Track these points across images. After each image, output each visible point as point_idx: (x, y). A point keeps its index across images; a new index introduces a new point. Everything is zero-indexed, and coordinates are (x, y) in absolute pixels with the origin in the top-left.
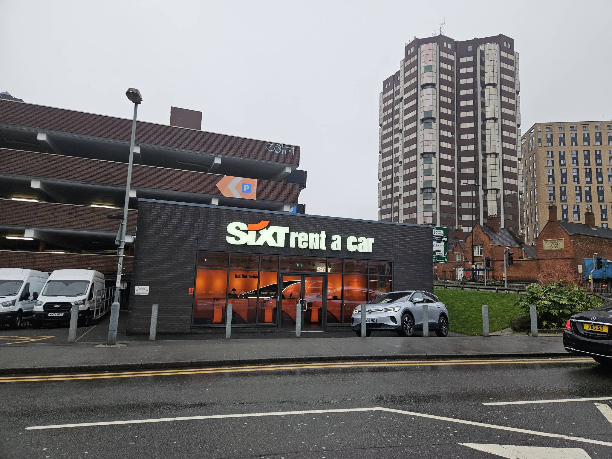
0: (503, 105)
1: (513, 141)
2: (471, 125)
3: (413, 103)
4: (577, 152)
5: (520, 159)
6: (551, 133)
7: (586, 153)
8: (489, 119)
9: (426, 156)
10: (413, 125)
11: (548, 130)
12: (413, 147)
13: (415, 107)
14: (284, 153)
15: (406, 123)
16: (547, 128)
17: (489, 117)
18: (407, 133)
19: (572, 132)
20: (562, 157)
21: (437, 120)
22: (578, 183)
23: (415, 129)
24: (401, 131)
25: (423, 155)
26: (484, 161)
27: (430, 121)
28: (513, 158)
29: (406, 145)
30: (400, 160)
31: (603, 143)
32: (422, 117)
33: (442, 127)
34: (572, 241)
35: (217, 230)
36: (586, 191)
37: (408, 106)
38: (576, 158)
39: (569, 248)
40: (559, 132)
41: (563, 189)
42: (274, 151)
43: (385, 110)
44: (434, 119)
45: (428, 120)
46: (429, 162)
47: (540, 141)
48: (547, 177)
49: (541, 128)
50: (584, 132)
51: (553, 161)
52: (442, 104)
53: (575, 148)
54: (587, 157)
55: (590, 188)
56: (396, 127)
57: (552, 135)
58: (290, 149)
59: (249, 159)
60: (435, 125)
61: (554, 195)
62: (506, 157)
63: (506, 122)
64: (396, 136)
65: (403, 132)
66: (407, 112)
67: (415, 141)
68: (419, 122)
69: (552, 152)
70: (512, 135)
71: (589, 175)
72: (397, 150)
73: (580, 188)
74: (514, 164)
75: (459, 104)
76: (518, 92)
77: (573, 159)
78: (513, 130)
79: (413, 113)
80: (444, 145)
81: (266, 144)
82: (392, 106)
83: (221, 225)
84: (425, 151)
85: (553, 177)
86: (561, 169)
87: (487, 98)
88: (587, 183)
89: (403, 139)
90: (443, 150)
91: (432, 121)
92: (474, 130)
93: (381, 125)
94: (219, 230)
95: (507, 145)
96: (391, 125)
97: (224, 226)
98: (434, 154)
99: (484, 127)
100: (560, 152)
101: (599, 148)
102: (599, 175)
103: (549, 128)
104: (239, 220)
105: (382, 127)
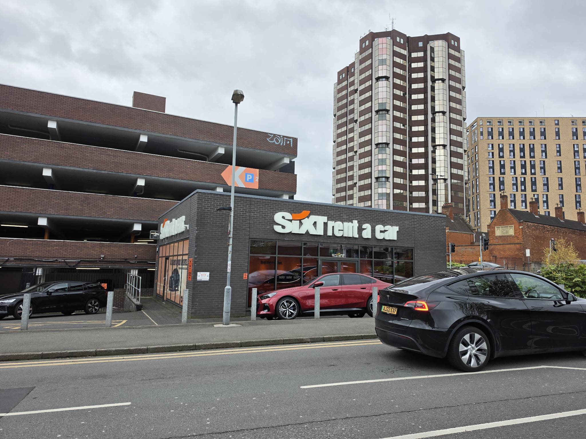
0: (451, 99)
1: (459, 134)
2: (421, 118)
3: (368, 95)
4: (514, 145)
5: (465, 151)
6: (491, 126)
7: (522, 147)
8: (439, 112)
9: (380, 146)
10: (367, 116)
11: (488, 124)
12: (368, 137)
13: (370, 99)
14: (283, 144)
15: (362, 114)
16: (488, 122)
17: (438, 110)
18: (362, 124)
19: (510, 126)
20: (501, 150)
21: (391, 112)
22: (515, 174)
23: (370, 120)
24: (356, 121)
25: (377, 145)
26: (434, 152)
27: (384, 112)
28: (460, 150)
29: (361, 135)
30: (355, 150)
31: (536, 137)
32: (377, 109)
33: (395, 119)
34: (521, 227)
35: (266, 219)
36: (521, 181)
37: (363, 97)
38: (513, 151)
39: (518, 234)
40: (499, 127)
41: (501, 180)
42: (274, 142)
43: (339, 100)
44: (388, 111)
45: (382, 111)
46: (383, 152)
47: (482, 133)
48: (488, 168)
49: (482, 122)
50: (520, 126)
51: (493, 153)
52: (395, 97)
53: (512, 142)
54: (522, 150)
55: (525, 178)
56: (350, 117)
57: (492, 129)
58: (288, 140)
59: (251, 150)
60: (389, 117)
61: (493, 184)
62: (453, 148)
63: (453, 116)
64: (350, 126)
65: (358, 122)
66: (362, 103)
67: (370, 131)
68: (374, 113)
69: (492, 145)
70: (459, 128)
71: (523, 166)
72: (352, 140)
73: (516, 178)
74: (460, 156)
75: (410, 97)
76: (464, 88)
77: (510, 151)
78: (459, 123)
79: (368, 105)
80: (398, 136)
81: (266, 135)
82: (346, 96)
83: (269, 215)
84: (380, 142)
85: (493, 168)
86: (500, 161)
87: (436, 92)
88: (522, 174)
89: (358, 130)
90: (396, 141)
91: (386, 113)
92: (424, 123)
93: (335, 115)
94: (268, 219)
95: (454, 138)
96: (345, 115)
97: (272, 216)
98: (387, 144)
99: (433, 120)
100: (499, 145)
101: (533, 142)
102: (533, 167)
103: (490, 122)
104: (284, 210)
105: (336, 117)
